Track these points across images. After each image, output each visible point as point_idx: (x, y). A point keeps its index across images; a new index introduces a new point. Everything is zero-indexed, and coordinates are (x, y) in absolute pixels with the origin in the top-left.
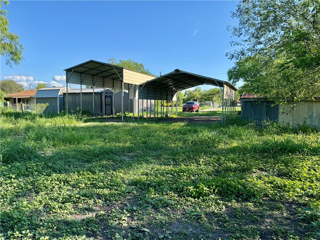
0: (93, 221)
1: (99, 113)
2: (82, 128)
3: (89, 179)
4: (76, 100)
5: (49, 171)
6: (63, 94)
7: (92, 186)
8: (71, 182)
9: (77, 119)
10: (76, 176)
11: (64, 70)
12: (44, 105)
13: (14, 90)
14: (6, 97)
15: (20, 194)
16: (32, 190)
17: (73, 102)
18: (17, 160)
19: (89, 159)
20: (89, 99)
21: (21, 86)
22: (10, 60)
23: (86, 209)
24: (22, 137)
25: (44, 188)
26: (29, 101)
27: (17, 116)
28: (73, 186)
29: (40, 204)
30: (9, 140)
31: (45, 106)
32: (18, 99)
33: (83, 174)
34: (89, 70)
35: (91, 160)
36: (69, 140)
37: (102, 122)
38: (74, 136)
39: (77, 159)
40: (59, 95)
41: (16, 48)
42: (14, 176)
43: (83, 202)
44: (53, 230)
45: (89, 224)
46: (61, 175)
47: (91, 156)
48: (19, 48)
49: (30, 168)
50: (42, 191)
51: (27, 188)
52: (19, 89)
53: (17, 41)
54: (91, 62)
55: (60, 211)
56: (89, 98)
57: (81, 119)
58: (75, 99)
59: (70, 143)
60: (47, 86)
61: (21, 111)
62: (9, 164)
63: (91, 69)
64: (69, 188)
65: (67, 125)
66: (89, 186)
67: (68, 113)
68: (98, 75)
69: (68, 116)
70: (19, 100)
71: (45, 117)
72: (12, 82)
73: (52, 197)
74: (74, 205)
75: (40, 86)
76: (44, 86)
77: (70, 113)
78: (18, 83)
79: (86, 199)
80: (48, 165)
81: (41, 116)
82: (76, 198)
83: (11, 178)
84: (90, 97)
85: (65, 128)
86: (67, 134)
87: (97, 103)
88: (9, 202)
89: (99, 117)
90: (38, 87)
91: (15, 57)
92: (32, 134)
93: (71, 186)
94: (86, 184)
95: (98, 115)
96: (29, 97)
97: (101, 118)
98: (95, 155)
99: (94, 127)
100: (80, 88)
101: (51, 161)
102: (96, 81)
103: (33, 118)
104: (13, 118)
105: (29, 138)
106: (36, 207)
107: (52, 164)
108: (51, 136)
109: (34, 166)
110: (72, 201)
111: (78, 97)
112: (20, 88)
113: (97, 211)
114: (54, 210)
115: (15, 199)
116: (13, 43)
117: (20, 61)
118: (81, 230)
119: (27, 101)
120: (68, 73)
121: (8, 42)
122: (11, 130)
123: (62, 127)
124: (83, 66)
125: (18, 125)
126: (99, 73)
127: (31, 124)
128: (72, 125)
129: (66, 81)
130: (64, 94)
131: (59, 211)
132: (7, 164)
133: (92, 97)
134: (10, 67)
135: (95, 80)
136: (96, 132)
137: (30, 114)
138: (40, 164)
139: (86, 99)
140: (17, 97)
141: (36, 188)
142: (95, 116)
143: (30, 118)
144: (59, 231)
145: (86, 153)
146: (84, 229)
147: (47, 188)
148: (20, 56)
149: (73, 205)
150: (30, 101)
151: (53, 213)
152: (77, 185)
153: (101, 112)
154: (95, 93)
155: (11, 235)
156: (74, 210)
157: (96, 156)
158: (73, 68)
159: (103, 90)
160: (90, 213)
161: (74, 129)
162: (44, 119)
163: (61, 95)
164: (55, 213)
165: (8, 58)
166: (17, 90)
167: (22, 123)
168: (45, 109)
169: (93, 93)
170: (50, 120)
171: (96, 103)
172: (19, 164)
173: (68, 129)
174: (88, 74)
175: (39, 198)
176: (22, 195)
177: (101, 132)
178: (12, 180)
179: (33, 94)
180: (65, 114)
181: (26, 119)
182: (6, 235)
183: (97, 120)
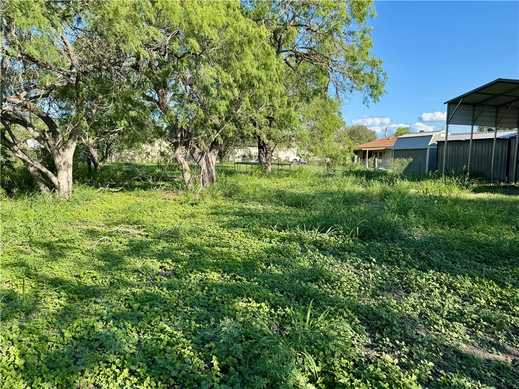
0: (508, 369)
1: (502, 177)
2: (470, 201)
3: (494, 294)
4: (459, 154)
5: (422, 263)
6: (436, 143)
7: (500, 307)
8: (459, 290)
9: (460, 185)
10: (468, 283)
11: (445, 103)
12: (405, 160)
13: (363, 139)
14: (355, 149)
15: (384, 287)
16: (400, 285)
17: (454, 156)
18: (376, 238)
19: (489, 258)
20: (483, 150)
21: (374, 133)
22: (369, 97)
23: (493, 345)
24: (377, 206)
25: (417, 288)
26: (383, 155)
27: (369, 175)
28: (465, 298)
29: (413, 309)
30: (362, 208)
31: (406, 162)
32: (369, 151)
33: (481, 283)
34: (490, 99)
35: (494, 262)
36: (449, 220)
37: (509, 194)
38: (458, 214)
39: (466, 253)
40: (430, 145)
41: (378, 79)
42: (374, 260)
43: (485, 330)
44: (438, 356)
45: (501, 372)
46: (442, 275)
47: (493, 253)
48: (382, 77)
49: (394, 253)
50: (414, 292)
51: (394, 281)
52: (369, 137)
53: (380, 68)
54: (500, 82)
55: (446, 331)
56: (484, 148)
57: (467, 187)
58: (457, 150)
59: (450, 225)
60: (410, 131)
61: (372, 169)
62: (366, 241)
63: (495, 95)
64: (456, 298)
65: (444, 195)
66: (495, 305)
67: (445, 175)
68: (509, 105)
69: (445, 180)
70: (371, 154)
71: (409, 180)
72: (362, 128)
73: (431, 306)
74: (468, 330)
75: (400, 132)
76: (406, 130)
77: (448, 174)
78: (369, 128)
79: (490, 328)
80: (419, 255)
81: (402, 178)
82: (472, 319)
83: (370, 261)
84: (487, 148)
85: (441, 199)
86: (446, 211)
87: (500, 159)
88: (371, 294)
89: (502, 184)
90: (397, 133)
91: (375, 92)
92: (392, 203)
93: (460, 296)
94: (488, 301)
95: (500, 181)
96: (384, 148)
97: (506, 186)
98: (501, 253)
99: (494, 202)
100: (470, 132)
101: (423, 249)
102: (502, 118)
103: (390, 180)
104: (364, 178)
105: (389, 210)
106: (407, 312)
107: (426, 253)
108: (420, 211)
109: (400, 251)
110: (464, 323)
111: (462, 147)
112: (371, 136)
113: (515, 355)
114: (436, 326)
115: (378, 292)
116: (374, 72)
117: (380, 97)
118: (486, 376)
119: (380, 154)
120: (451, 106)
121: (369, 71)
122: (363, 195)
123: (436, 198)
124: (481, 92)
125: (371, 189)
126: (511, 102)
127: (389, 189)
128: (453, 195)
129: (447, 121)
130: (440, 143)
131: (443, 331)
132: (363, 241)
133: (490, 147)
134: (367, 107)
135: (500, 115)
136: (499, 212)
137: (385, 173)
138: (409, 250)
139: (477, 151)
140: (367, 149)
141: (404, 284)
142: (493, 183)
143: (386, 180)
144: (447, 362)
145: (482, 248)
146: (492, 376)
147: (421, 288)
148: (382, 91)
149: (466, 328)
150: (385, 154)
151: (434, 330)
152: (472, 298)
153: (507, 175)
154: (498, 139)
155: (380, 339)
156: (470, 339)
157: (503, 257)
158: (462, 98)
159: (515, 133)
160: (499, 353)
161: (457, 201)
162: (406, 183)
163: (433, 145)
164: (438, 331)
165: (366, 95)
166: (367, 140)
167: (376, 187)
168: (407, 167)
169: (495, 140)
170: (414, 184)
171: (498, 158)
172: (379, 244)
173: (446, 202)
174: (488, 106)
175: (411, 300)
176: (387, 289)
177: (510, 213)
178: (373, 264)
179: (391, 145)
180: (439, 177)
181: (381, 181)
182: (373, 337)
183: (499, 190)
